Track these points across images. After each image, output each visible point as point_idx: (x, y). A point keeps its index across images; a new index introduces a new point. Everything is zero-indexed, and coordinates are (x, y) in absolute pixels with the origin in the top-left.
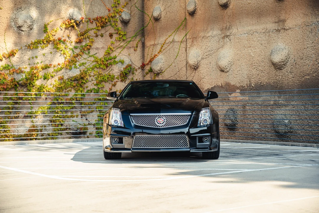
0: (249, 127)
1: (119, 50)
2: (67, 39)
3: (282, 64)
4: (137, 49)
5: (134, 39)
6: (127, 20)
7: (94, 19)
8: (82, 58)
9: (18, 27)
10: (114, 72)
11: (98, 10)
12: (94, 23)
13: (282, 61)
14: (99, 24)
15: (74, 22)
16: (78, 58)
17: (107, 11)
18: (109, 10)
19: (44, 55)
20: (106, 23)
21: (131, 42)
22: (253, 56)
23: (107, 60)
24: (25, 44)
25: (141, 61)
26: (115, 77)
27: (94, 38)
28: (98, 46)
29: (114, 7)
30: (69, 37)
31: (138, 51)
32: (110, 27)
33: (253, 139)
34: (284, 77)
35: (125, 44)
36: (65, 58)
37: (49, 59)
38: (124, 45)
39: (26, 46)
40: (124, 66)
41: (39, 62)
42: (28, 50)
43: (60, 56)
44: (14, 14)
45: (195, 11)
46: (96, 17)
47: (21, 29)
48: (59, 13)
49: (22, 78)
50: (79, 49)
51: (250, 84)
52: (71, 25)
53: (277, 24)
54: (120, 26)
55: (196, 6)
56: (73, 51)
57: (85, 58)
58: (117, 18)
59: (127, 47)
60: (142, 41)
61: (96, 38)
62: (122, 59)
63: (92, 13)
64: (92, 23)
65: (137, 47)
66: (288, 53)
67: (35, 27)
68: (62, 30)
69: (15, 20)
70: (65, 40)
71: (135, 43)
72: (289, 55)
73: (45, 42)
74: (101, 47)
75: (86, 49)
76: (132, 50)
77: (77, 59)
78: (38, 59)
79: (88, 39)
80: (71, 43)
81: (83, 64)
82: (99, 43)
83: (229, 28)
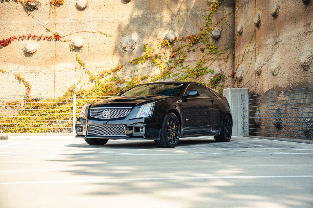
0: (289, 125)
1: (210, 62)
2: (163, 55)
3: (307, 65)
4: (228, 60)
5: (225, 51)
6: (218, 36)
7: (187, 38)
8: (176, 69)
9: (123, 48)
10: (205, 80)
11: (191, 30)
12: (187, 41)
13: (306, 62)
14: (191, 42)
15: (168, 41)
16: (173, 69)
17: (199, 30)
18: (201, 30)
19: (143, 69)
20: (198, 40)
21: (222, 55)
22: (291, 59)
23: (198, 70)
24: (128, 61)
25: (232, 70)
26: (206, 84)
27: (187, 53)
28: (190, 60)
29: (205, 26)
30: (164, 54)
31: (229, 62)
32: (201, 43)
33: (291, 137)
34: (309, 78)
35: (216, 56)
36: (161, 70)
37: (148, 71)
38: (215, 58)
39: (129, 62)
40: (214, 75)
41: (139, 74)
42: (131, 65)
43: (157, 69)
44: (121, 39)
45: (259, 22)
46: (189, 36)
47: (125, 50)
48: (156, 36)
49: (124, 86)
50: (174, 62)
51: (289, 86)
52: (166, 43)
53: (305, 28)
54: (211, 41)
55: (260, 19)
56: (168, 65)
57: (178, 69)
58: (208, 35)
59: (218, 59)
60: (233, 53)
61: (188, 53)
62: (213, 69)
63: (186, 33)
64: (185, 41)
65: (228, 58)
66: (311, 54)
67: (136, 47)
68: (158, 48)
69: (121, 44)
70: (161, 56)
71: (225, 56)
72: (312, 56)
73: (144, 59)
74: (193, 60)
75: (178, 62)
76: (223, 61)
77: (171, 70)
78: (138, 72)
79: (181, 54)
80: (166, 58)
81: (176, 74)
82: (192, 56)
83: (278, 35)
